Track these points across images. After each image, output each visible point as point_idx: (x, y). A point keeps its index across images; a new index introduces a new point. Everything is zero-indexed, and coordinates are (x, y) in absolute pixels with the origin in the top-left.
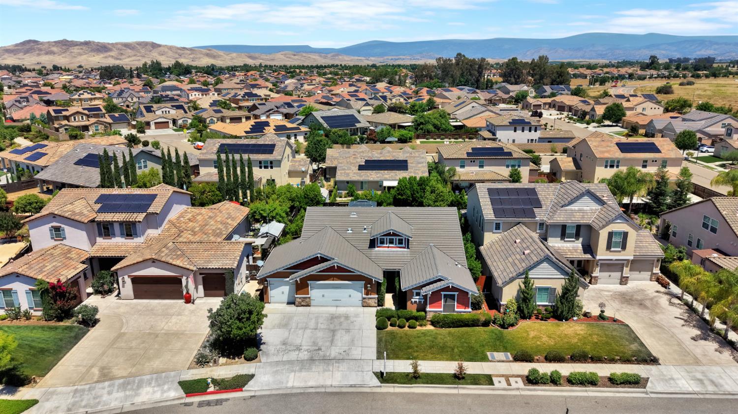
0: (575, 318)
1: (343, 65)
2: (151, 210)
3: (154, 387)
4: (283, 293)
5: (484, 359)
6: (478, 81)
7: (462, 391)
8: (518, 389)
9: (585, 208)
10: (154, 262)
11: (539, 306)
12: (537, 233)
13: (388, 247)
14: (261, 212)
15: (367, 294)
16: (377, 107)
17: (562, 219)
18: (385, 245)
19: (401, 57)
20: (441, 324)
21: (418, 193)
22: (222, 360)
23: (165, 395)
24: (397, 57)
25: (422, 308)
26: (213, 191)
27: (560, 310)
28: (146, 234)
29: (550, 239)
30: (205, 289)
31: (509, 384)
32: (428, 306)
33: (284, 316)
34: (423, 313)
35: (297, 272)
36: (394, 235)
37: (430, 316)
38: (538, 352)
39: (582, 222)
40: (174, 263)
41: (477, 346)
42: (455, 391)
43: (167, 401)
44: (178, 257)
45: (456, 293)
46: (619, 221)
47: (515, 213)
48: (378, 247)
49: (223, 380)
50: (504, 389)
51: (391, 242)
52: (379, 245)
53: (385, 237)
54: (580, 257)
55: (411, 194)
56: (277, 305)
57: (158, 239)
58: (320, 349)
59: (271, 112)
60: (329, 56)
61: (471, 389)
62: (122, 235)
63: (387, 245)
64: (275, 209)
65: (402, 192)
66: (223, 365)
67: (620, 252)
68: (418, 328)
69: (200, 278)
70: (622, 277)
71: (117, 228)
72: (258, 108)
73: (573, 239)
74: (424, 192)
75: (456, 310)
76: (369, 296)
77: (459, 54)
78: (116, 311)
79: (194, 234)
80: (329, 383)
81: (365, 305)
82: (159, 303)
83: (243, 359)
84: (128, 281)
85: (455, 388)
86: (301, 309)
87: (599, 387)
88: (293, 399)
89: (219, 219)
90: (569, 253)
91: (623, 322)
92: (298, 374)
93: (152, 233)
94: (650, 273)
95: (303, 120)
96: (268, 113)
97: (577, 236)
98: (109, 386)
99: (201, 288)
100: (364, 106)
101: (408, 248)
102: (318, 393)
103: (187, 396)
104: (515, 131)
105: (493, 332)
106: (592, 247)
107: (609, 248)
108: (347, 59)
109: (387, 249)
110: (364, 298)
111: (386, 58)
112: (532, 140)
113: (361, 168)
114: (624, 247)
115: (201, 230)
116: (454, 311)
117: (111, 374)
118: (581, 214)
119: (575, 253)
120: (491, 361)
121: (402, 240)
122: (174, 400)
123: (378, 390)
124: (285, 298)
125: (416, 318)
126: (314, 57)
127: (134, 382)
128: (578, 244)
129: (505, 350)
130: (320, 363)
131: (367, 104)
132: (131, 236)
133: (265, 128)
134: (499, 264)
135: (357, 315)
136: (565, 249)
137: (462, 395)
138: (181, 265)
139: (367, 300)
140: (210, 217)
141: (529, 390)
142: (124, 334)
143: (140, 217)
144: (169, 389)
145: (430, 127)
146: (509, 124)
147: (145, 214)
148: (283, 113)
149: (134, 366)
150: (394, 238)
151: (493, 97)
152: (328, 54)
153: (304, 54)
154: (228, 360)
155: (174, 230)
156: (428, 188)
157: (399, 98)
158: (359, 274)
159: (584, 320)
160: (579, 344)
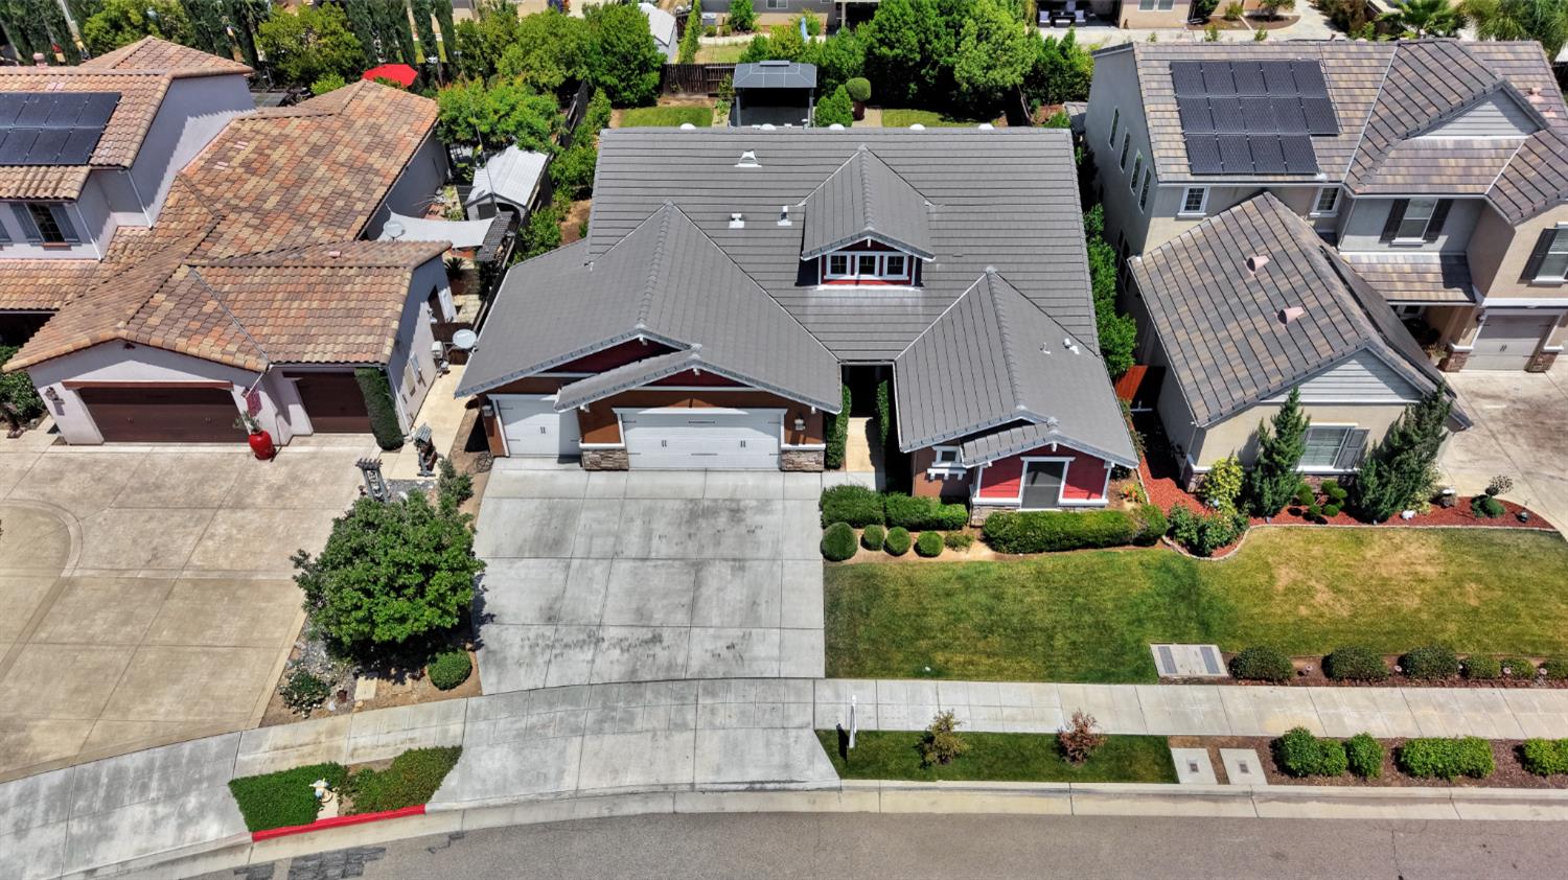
0: (1408, 514)
2: (103, 154)
3: (155, 802)
4: (543, 430)
5: (1143, 672)
7: (1086, 807)
8: (1249, 795)
9: (1478, 142)
11: (1307, 474)
12: (1310, 219)
13: (857, 282)
14: (473, 120)
15: (794, 441)
17: (1399, 179)
18: (848, 277)
20: (1015, 543)
21: (937, 36)
22: (367, 688)
23: (190, 833)
25: (957, 492)
26: (334, 33)
27: (1370, 495)
28: (108, 229)
29: (1348, 240)
30: (311, 411)
31: (1223, 778)
32: (978, 491)
33: (551, 509)
34: (961, 509)
35: (580, 379)
36: (876, 246)
37: (979, 517)
38: (1301, 645)
39: (1461, 188)
40: (193, 350)
41: (1119, 622)
42: (1058, 806)
43: (194, 858)
44: (208, 324)
45: (1067, 460)
47: (1253, 154)
48: (824, 282)
49: (367, 774)
50: (1207, 797)
51: (867, 266)
52: (829, 276)
53: (848, 254)
54: (1433, 296)
55: (919, 41)
56: (529, 463)
57: (151, 248)
58: (656, 639)
61: (1109, 796)
62: (30, 237)
63: (855, 277)
64: (513, 108)
65: (893, 36)
66: (368, 705)
67: (1558, 285)
68: (947, 554)
69: (288, 386)
70: (1539, 351)
73: (1419, 240)
74: (957, 33)
75: (1062, 500)
76: (801, 446)
78: (49, 490)
79: (263, 221)
80: (683, 776)
81: (787, 466)
82: (179, 459)
83: (425, 684)
84: (71, 398)
85: (1061, 792)
86: (599, 479)
87: (1490, 784)
88: (579, 845)
89: (343, 155)
90: (1400, 286)
91: (1546, 524)
92: (592, 743)
93: (129, 223)
97: (1433, 230)
98: (22, 800)
99: (297, 411)
101: (918, 284)
102: (649, 818)
103: (256, 839)
105: (1169, 570)
106: (1470, 261)
107: (1529, 273)
109: (852, 287)
110: (785, 452)
115: (285, 203)
116: (1055, 504)
117: (28, 751)
118: (1462, 162)
119: (1418, 286)
120: (1166, 681)
121: (901, 260)
122: (215, 853)
123: (833, 805)
124: (553, 443)
125: (939, 525)
127: (96, 780)
128: (1430, 255)
129: (1207, 634)
130: (657, 694)
132: (59, 238)
134: (1197, 338)
135: (764, 505)
136: (1389, 268)
137: (1087, 820)
138: (217, 356)
139: (793, 457)
140: (315, 150)
141: (1286, 799)
142: (71, 584)
143: (69, 182)
144: (202, 810)
147: (85, 170)
149: (98, 714)
150: (877, 254)
154: (386, 684)
155: (196, 213)
156: (969, 23)
158: (759, 388)
159: (1432, 518)
160: (1424, 616)
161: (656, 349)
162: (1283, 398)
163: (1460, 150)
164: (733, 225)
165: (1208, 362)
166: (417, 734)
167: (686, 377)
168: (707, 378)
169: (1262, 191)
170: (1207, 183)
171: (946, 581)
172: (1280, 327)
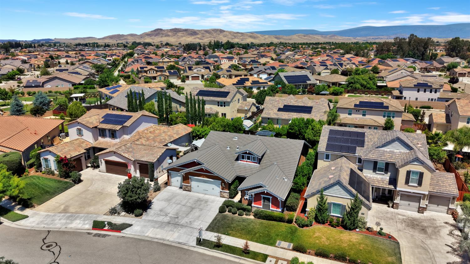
0: (357, 230)
1: (334, 42)
2: (125, 124)
3: (81, 221)
4: (178, 181)
5: (273, 244)
6: (423, 54)
7: (242, 261)
9: (395, 151)
10: (115, 153)
11: (333, 216)
12: (356, 165)
13: (247, 161)
14: (197, 132)
15: (223, 189)
16: (333, 70)
17: (373, 156)
18: (245, 160)
19: (380, 37)
20: (258, 216)
21: (303, 129)
23: (84, 226)
24: (377, 37)
25: (249, 203)
26: (182, 117)
28: (122, 137)
29: (364, 170)
30: (141, 172)
32: (253, 203)
33: (172, 195)
34: (250, 207)
35: (184, 169)
36: (249, 154)
37: (254, 210)
38: (313, 247)
39: (389, 160)
40: (123, 155)
41: (273, 235)
43: (82, 229)
44: (128, 152)
45: (271, 197)
46: (416, 163)
47: (341, 149)
48: (240, 160)
49: (115, 224)
51: (249, 158)
52: (241, 159)
53: (245, 155)
54: (385, 186)
55: (299, 129)
56: (174, 187)
57: (127, 141)
58: (177, 218)
59: (260, 72)
60: (328, 36)
61: (248, 261)
62: (110, 137)
63: (246, 160)
64: (205, 131)
66: (122, 216)
67: (416, 187)
68: (244, 216)
69: (138, 165)
70: (419, 207)
71: (107, 132)
72: (253, 70)
73: (383, 173)
75: (271, 208)
76: (224, 191)
78: (94, 177)
79: (148, 139)
80: (168, 238)
81: (222, 196)
82: (116, 177)
83: (134, 215)
84: (103, 162)
85: (239, 258)
86: (185, 192)
88: (142, 243)
89: (169, 133)
90: (377, 183)
91: (396, 240)
92: (155, 229)
93: (126, 137)
94: (447, 208)
95: (274, 78)
96: (258, 73)
97: (386, 171)
98: (63, 216)
99: (138, 171)
100: (325, 69)
101: (259, 163)
102: (157, 242)
103: (92, 229)
104: (418, 92)
105: (291, 228)
106: (397, 180)
107: (407, 182)
108: (340, 38)
109: (246, 162)
110: (221, 192)
111: (368, 37)
112: (432, 100)
113: (280, 110)
114: (420, 183)
115: (153, 138)
116: (269, 209)
117: (68, 210)
118: (391, 155)
119: (381, 183)
120: (276, 247)
121: (255, 157)
122: (85, 230)
123: (192, 249)
124: (179, 184)
125: (244, 210)
126: (318, 37)
127: (75, 216)
128: (387, 177)
129: (292, 241)
130: (172, 225)
131: (327, 69)
132: (114, 137)
133: (246, 82)
136: (375, 178)
138: (127, 157)
139: (222, 193)
140: (164, 132)
142: (88, 190)
143: (118, 127)
144: (87, 224)
145: (358, 86)
147: (122, 126)
148: (267, 73)
149: (81, 208)
150: (250, 156)
151: (428, 66)
152: (327, 35)
153: (311, 36)
154: (127, 214)
155: (137, 137)
156: (310, 126)
158: (217, 175)
160: (347, 248)
163: (390, 152)
164: (227, 149)
166: (127, 221)
168: (207, 171)
169: (342, 156)
170: (330, 153)
172: (328, 179)
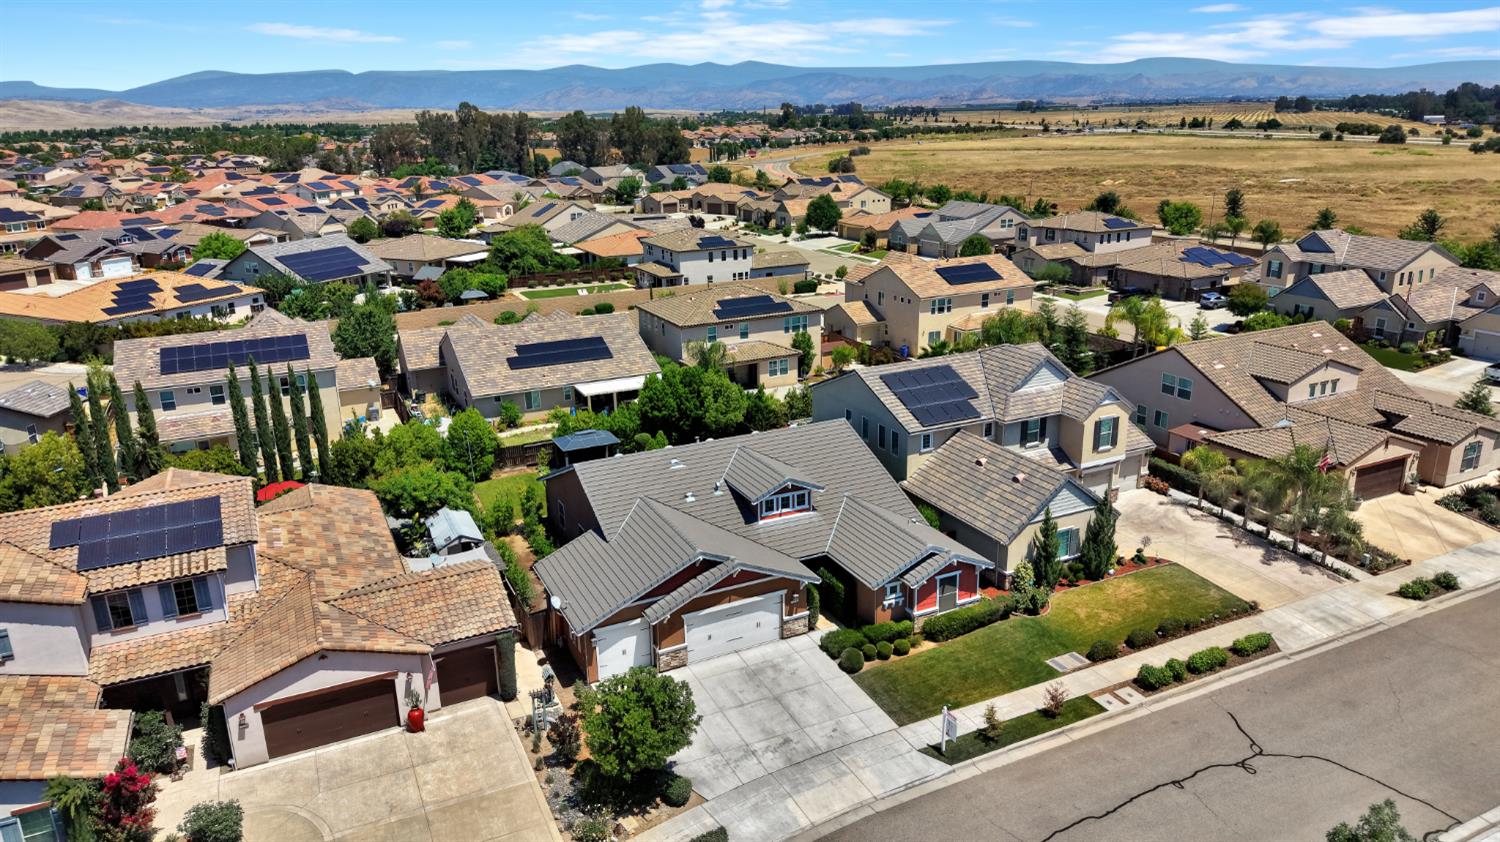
0: (1111, 572)
1: (151, 128)
2: (232, 537)
5: (1052, 672)
6: (519, 159)
7: (1076, 735)
8: (1141, 705)
9: (1045, 388)
10: (323, 658)
13: (780, 515)
15: (789, 614)
16: (355, 224)
17: (1018, 412)
18: (775, 512)
19: (280, 107)
20: (945, 634)
22: (629, 823)
24: (271, 108)
25: (902, 614)
27: (1094, 563)
28: (227, 598)
31: (1126, 702)
32: (916, 606)
34: (907, 623)
35: (655, 602)
36: (790, 488)
37: (918, 625)
38: (1112, 639)
39: (1049, 412)
40: (378, 647)
41: (1022, 655)
42: (1063, 740)
45: (958, 573)
46: (1107, 402)
47: (947, 413)
48: (762, 518)
50: (1125, 712)
51: (785, 504)
52: (764, 514)
53: (774, 497)
58: (787, 740)
59: (102, 254)
61: (1087, 726)
62: (167, 614)
63: (779, 512)
66: (638, 831)
67: (1109, 450)
68: (912, 651)
70: (1110, 491)
71: (152, 600)
72: (61, 248)
73: (1038, 443)
74: (699, 396)
75: (959, 602)
76: (795, 616)
77: (464, 106)
79: (339, 571)
80: (865, 795)
81: (785, 634)
83: (664, 807)
84: (254, 718)
85: (1060, 733)
86: (674, 674)
87: (1231, 667)
89: (345, 528)
91: (1168, 561)
92: (798, 799)
93: (237, 592)
95: (224, 269)
96: (94, 259)
97: (1042, 436)
99: (435, 688)
100: (326, 223)
101: (814, 509)
104: (711, 260)
105: (1027, 626)
106: (1064, 449)
107: (1096, 447)
108: (144, 113)
109: (778, 519)
110: (786, 622)
111: (244, 108)
112: (741, 274)
113: (513, 363)
114: (1114, 443)
115: (341, 560)
116: (955, 606)
118: (1043, 399)
120: (1064, 674)
123: (958, 778)
124: (628, 663)
125: (900, 635)
128: (1045, 450)
129: (1066, 648)
130: (814, 765)
131: (332, 220)
132: (194, 609)
133: (152, 295)
134: (971, 506)
135: (788, 658)
136: (1033, 459)
137: (1082, 740)
138: (395, 648)
139: (789, 626)
141: (1157, 701)
143: (217, 559)
146: (698, 248)
147: (223, 549)
148: (131, 255)
150: (790, 494)
151: (576, 191)
152: (94, 100)
154: (638, 818)
157: (394, 202)
158: (779, 576)
159: (1122, 571)
160: (1152, 610)
161: (708, 564)
162: (1041, 517)
163: (1040, 393)
164: (688, 500)
165: (988, 514)
166: (687, 832)
167: (729, 581)
169: (958, 430)
170: (932, 430)
171: (925, 661)
172: (1016, 485)
